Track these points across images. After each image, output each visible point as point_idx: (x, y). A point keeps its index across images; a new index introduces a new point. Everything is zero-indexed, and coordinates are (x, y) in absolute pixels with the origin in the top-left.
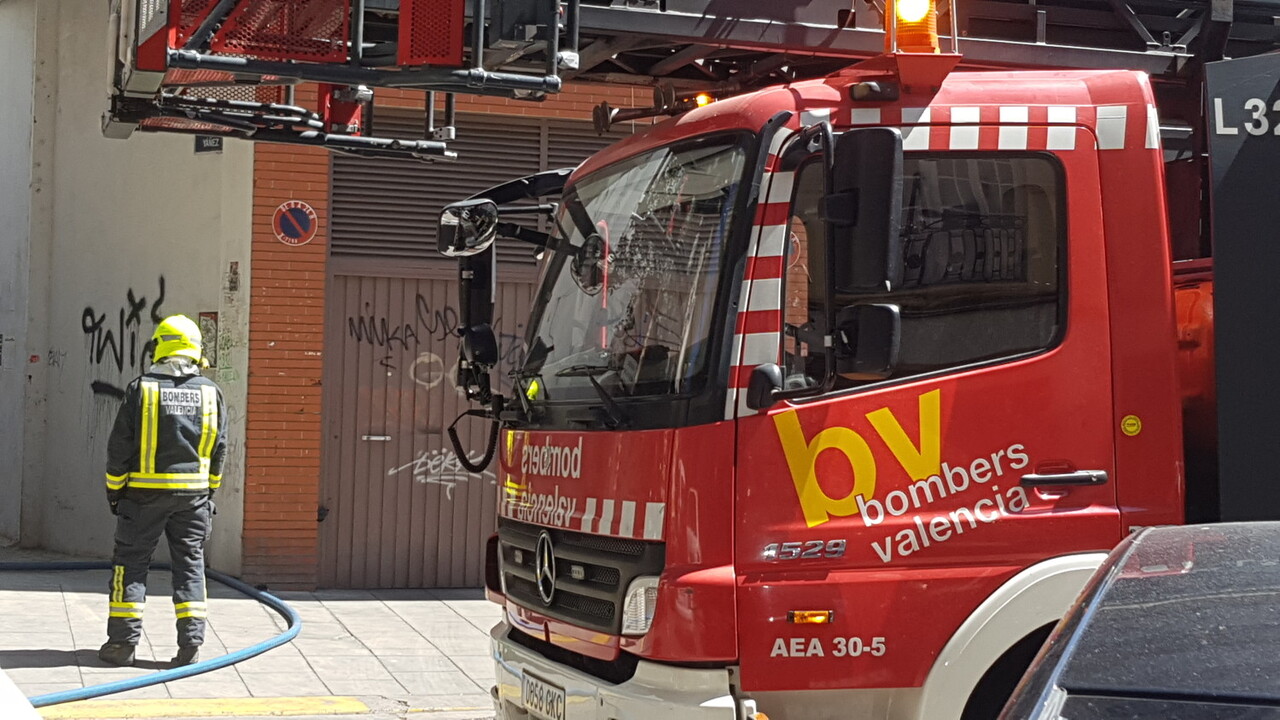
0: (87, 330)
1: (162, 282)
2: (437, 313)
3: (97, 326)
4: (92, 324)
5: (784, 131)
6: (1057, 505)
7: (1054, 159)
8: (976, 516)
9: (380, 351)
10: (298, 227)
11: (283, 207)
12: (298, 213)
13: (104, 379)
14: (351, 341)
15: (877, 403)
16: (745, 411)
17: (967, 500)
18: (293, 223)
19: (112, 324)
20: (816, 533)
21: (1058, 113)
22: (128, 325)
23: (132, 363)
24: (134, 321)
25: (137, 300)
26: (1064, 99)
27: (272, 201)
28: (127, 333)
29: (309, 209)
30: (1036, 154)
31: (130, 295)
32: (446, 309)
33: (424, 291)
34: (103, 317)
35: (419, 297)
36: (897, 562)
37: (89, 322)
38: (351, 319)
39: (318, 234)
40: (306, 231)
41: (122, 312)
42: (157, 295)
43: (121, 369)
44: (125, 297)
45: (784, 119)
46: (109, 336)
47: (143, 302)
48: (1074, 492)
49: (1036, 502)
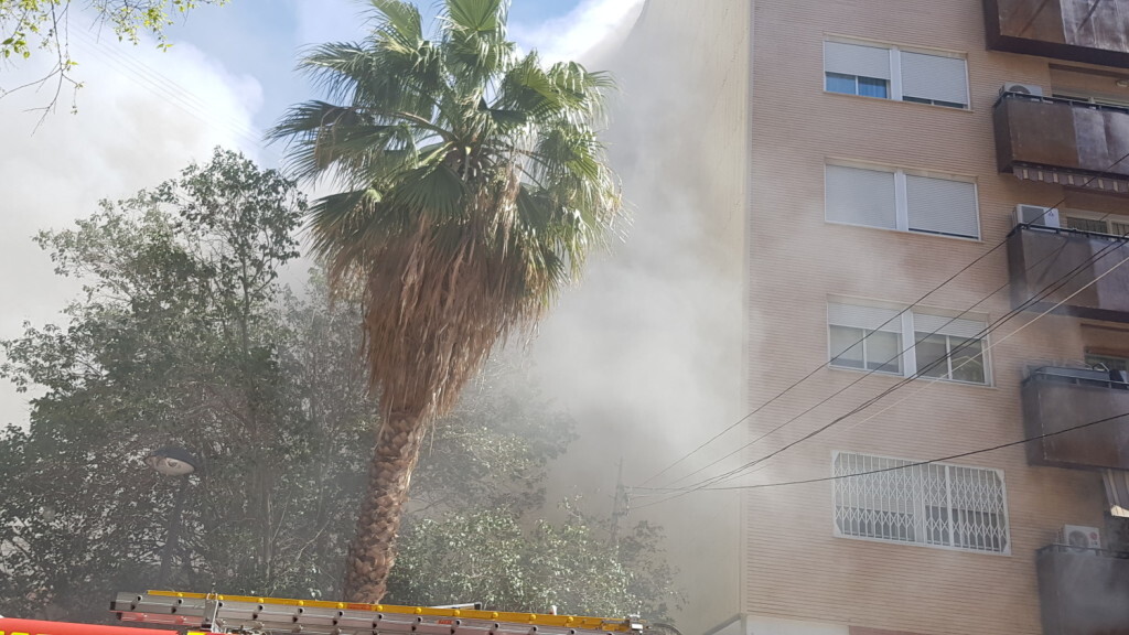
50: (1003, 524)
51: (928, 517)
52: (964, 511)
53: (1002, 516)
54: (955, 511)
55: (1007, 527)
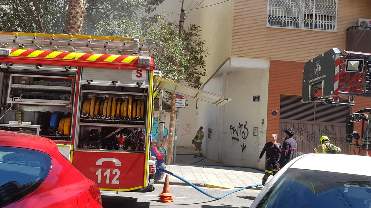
0: (231, 129)
1: (246, 122)
2: (297, 128)
3: (233, 128)
4: (232, 128)
10: (275, 114)
11: (273, 111)
12: (275, 112)
13: (234, 137)
18: (274, 113)
19: (236, 128)
22: (239, 128)
23: (240, 134)
24: (240, 128)
25: (241, 124)
27: (271, 110)
28: (239, 130)
29: (277, 111)
31: (240, 124)
32: (298, 128)
34: (234, 127)
35: (294, 126)
38: (283, 129)
39: (278, 115)
40: (276, 114)
41: (238, 126)
42: (245, 124)
43: (238, 135)
44: (239, 124)
46: (235, 130)
47: (242, 125)
50: (335, 20)
51: (305, 18)
52: (320, 15)
53: (335, 17)
54: (316, 16)
55: (336, 21)
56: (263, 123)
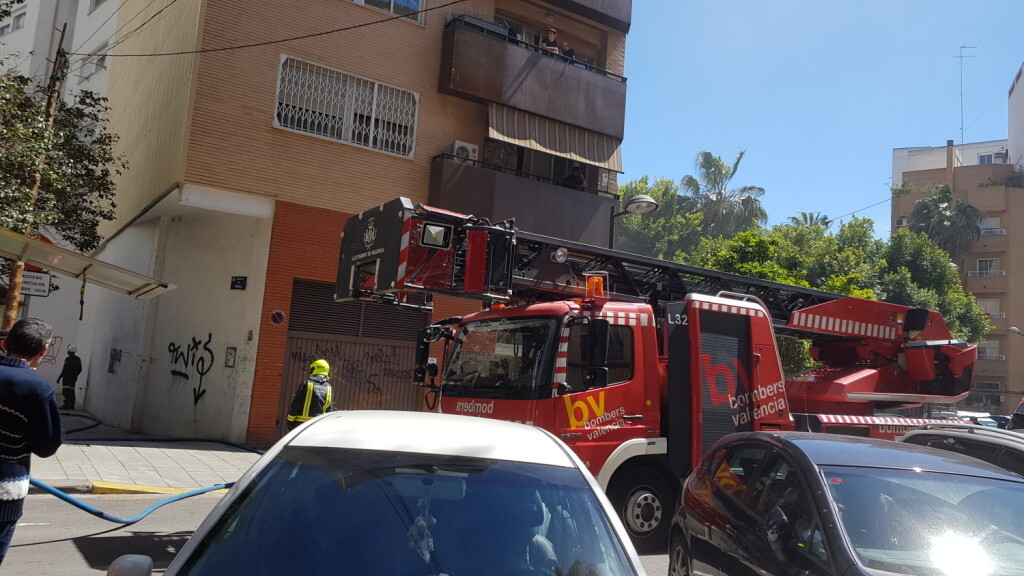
0: (170, 351)
1: (210, 335)
3: (176, 350)
5: (567, 317)
6: (631, 425)
7: (630, 328)
8: (612, 427)
9: (302, 364)
10: (279, 320)
11: (274, 312)
12: (279, 315)
13: (178, 369)
14: (292, 361)
15: (589, 394)
16: (556, 396)
17: (610, 423)
18: (277, 318)
19: (184, 349)
20: (574, 431)
21: (632, 315)
22: (192, 350)
23: (193, 364)
24: (195, 349)
25: (197, 341)
26: (633, 311)
27: (270, 310)
28: (191, 353)
29: (283, 313)
30: (627, 326)
31: (194, 339)
32: (326, 350)
33: (319, 343)
34: (179, 347)
36: (593, 440)
37: (172, 348)
38: (293, 353)
39: (285, 322)
40: (281, 321)
41: (189, 345)
42: (207, 340)
43: (186, 367)
44: (191, 339)
45: (567, 313)
46: (182, 354)
47: (200, 342)
48: (635, 421)
49: (626, 423)
50: (412, 135)
51: (355, 122)
52: (384, 121)
53: (412, 129)
54: (377, 120)
55: (414, 138)
56: (250, 338)
